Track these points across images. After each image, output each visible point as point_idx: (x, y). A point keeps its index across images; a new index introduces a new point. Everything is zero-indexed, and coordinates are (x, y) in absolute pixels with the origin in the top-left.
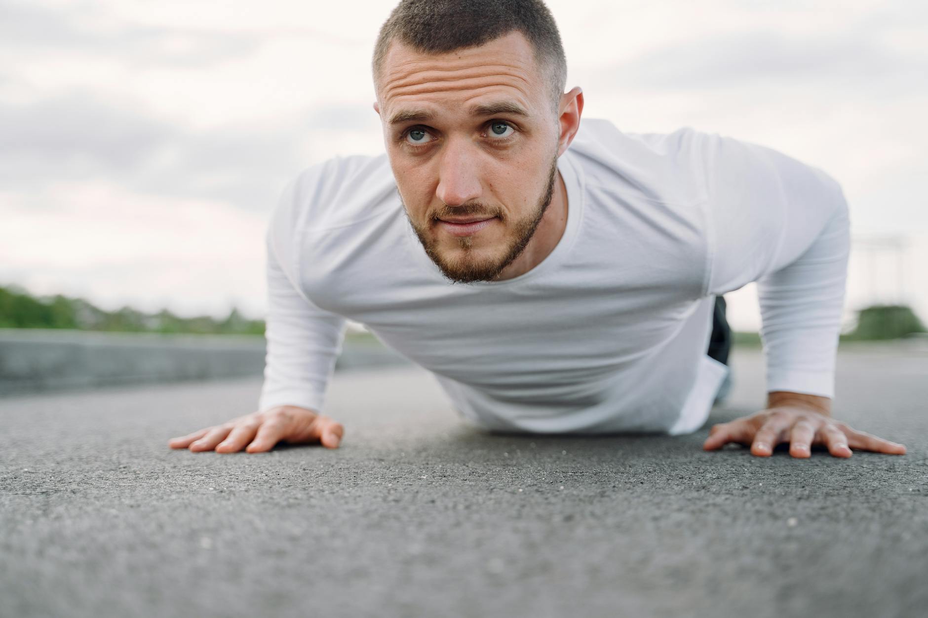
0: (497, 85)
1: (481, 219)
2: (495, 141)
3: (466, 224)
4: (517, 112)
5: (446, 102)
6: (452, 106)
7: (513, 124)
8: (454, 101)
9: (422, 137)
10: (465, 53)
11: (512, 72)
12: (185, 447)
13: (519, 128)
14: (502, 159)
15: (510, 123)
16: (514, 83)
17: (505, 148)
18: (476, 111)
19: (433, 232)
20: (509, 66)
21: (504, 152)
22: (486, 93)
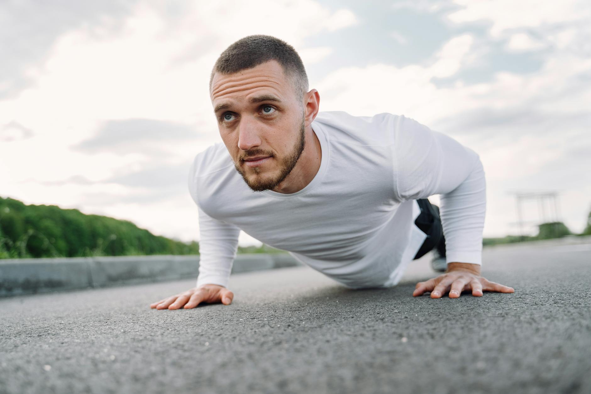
0: (262, 86)
1: (262, 157)
2: (265, 116)
3: (255, 160)
4: (274, 100)
5: (237, 98)
6: (240, 99)
7: (274, 107)
8: (241, 96)
9: (231, 117)
10: (245, 72)
11: (270, 79)
12: (155, 307)
13: (278, 108)
14: (271, 125)
15: (271, 106)
16: (271, 85)
17: (271, 119)
18: (252, 100)
19: (242, 167)
20: (269, 77)
21: (271, 121)
22: (256, 91)
